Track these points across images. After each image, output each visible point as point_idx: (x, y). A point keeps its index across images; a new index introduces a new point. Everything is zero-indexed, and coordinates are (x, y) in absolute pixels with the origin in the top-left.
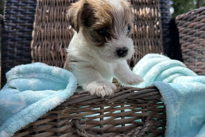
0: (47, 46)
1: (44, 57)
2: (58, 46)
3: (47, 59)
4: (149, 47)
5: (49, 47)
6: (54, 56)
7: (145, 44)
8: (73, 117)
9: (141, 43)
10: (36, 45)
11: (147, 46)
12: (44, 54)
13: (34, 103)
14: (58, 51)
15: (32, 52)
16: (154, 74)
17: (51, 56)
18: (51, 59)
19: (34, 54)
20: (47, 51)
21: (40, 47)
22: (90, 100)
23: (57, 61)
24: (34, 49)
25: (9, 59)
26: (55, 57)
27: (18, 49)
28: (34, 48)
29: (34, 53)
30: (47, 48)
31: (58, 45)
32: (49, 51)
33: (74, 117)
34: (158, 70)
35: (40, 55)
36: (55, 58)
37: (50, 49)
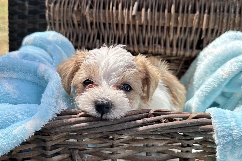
0: (68, 4)
1: (63, 21)
2: (84, 6)
3: (67, 24)
4: (235, 17)
5: (71, 6)
6: (78, 21)
7: (228, 11)
8: (70, 145)
9: (222, 9)
10: (53, 2)
11: (232, 16)
12: (63, 16)
13: (4, 129)
14: (83, 14)
15: (47, 12)
16: (229, 75)
17: (73, 21)
18: (74, 25)
19: (49, 16)
20: (67, 12)
21: (58, 5)
22: (93, 129)
23: (81, 30)
24: (49, 7)
25: (19, 18)
26: (79, 23)
27: (30, 4)
28: (49, 5)
29: (50, 13)
30: (68, 7)
31: (84, 3)
32: (71, 12)
33: (72, 145)
34: (237, 68)
35: (57, 19)
36: (79, 25)
37: (71, 10)
